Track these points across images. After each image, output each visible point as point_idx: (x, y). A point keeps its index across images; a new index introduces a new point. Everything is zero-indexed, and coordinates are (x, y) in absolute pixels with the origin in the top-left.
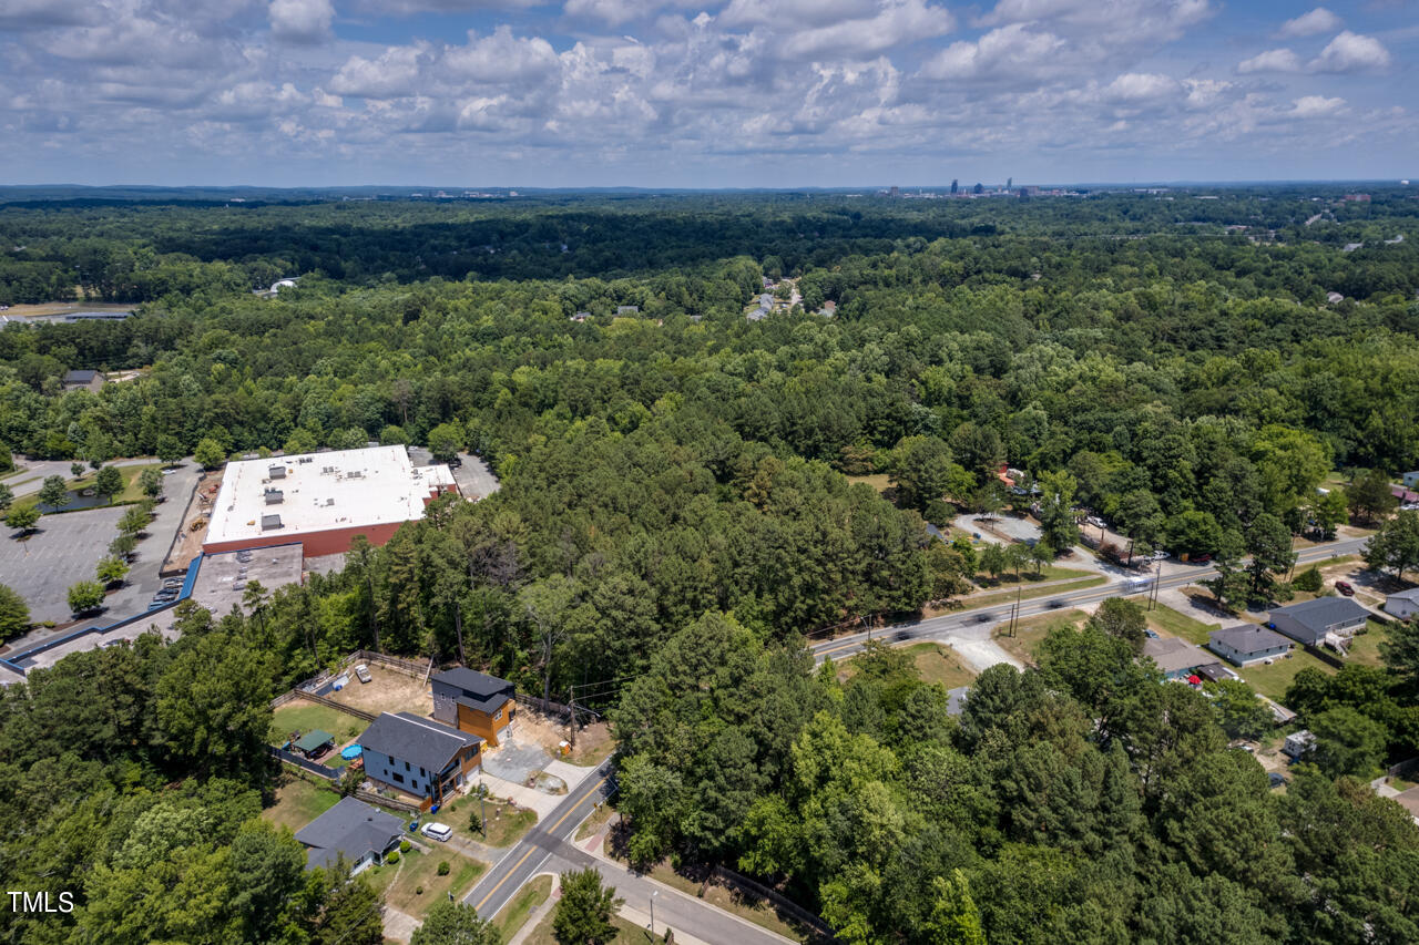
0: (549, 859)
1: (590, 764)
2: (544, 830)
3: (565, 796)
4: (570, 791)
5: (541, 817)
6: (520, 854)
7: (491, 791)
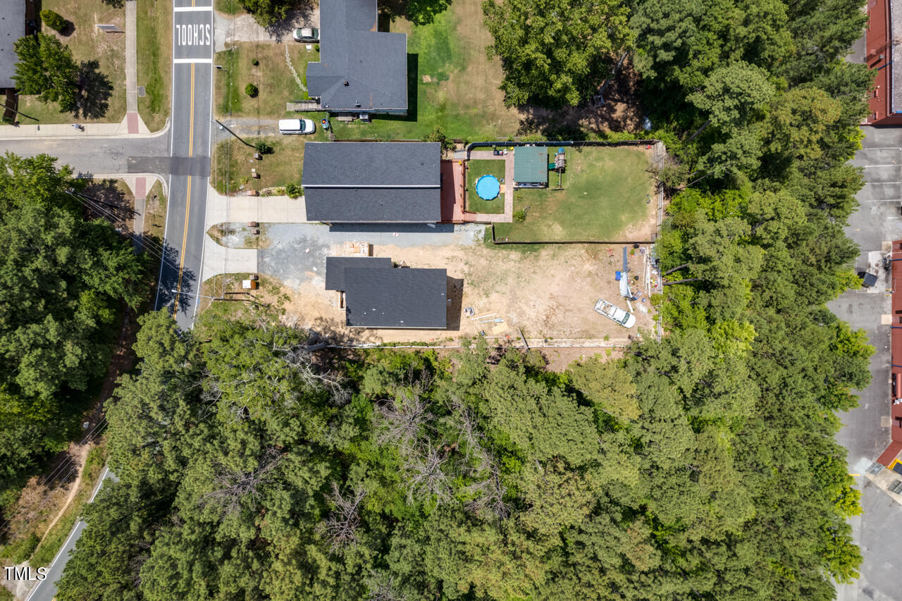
0: (168, 150)
1: (209, 282)
2: (198, 178)
3: (207, 228)
4: (206, 237)
5: (212, 193)
6: (199, 141)
7: (286, 198)
